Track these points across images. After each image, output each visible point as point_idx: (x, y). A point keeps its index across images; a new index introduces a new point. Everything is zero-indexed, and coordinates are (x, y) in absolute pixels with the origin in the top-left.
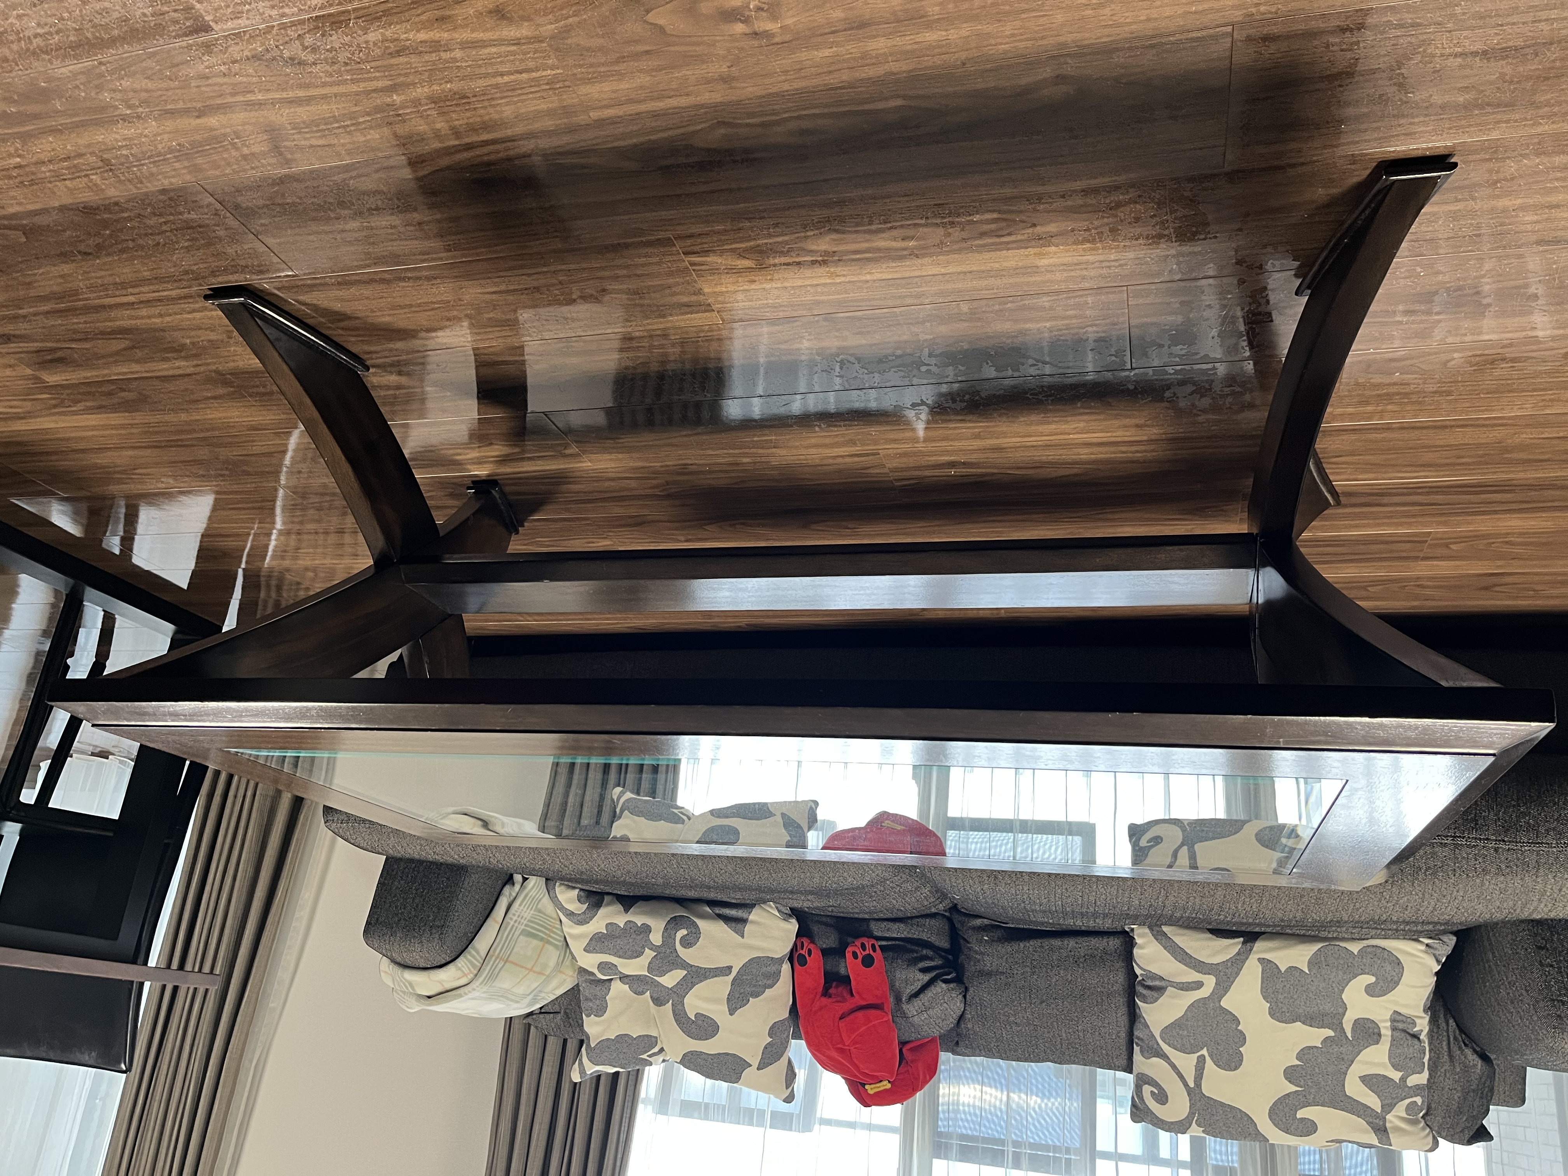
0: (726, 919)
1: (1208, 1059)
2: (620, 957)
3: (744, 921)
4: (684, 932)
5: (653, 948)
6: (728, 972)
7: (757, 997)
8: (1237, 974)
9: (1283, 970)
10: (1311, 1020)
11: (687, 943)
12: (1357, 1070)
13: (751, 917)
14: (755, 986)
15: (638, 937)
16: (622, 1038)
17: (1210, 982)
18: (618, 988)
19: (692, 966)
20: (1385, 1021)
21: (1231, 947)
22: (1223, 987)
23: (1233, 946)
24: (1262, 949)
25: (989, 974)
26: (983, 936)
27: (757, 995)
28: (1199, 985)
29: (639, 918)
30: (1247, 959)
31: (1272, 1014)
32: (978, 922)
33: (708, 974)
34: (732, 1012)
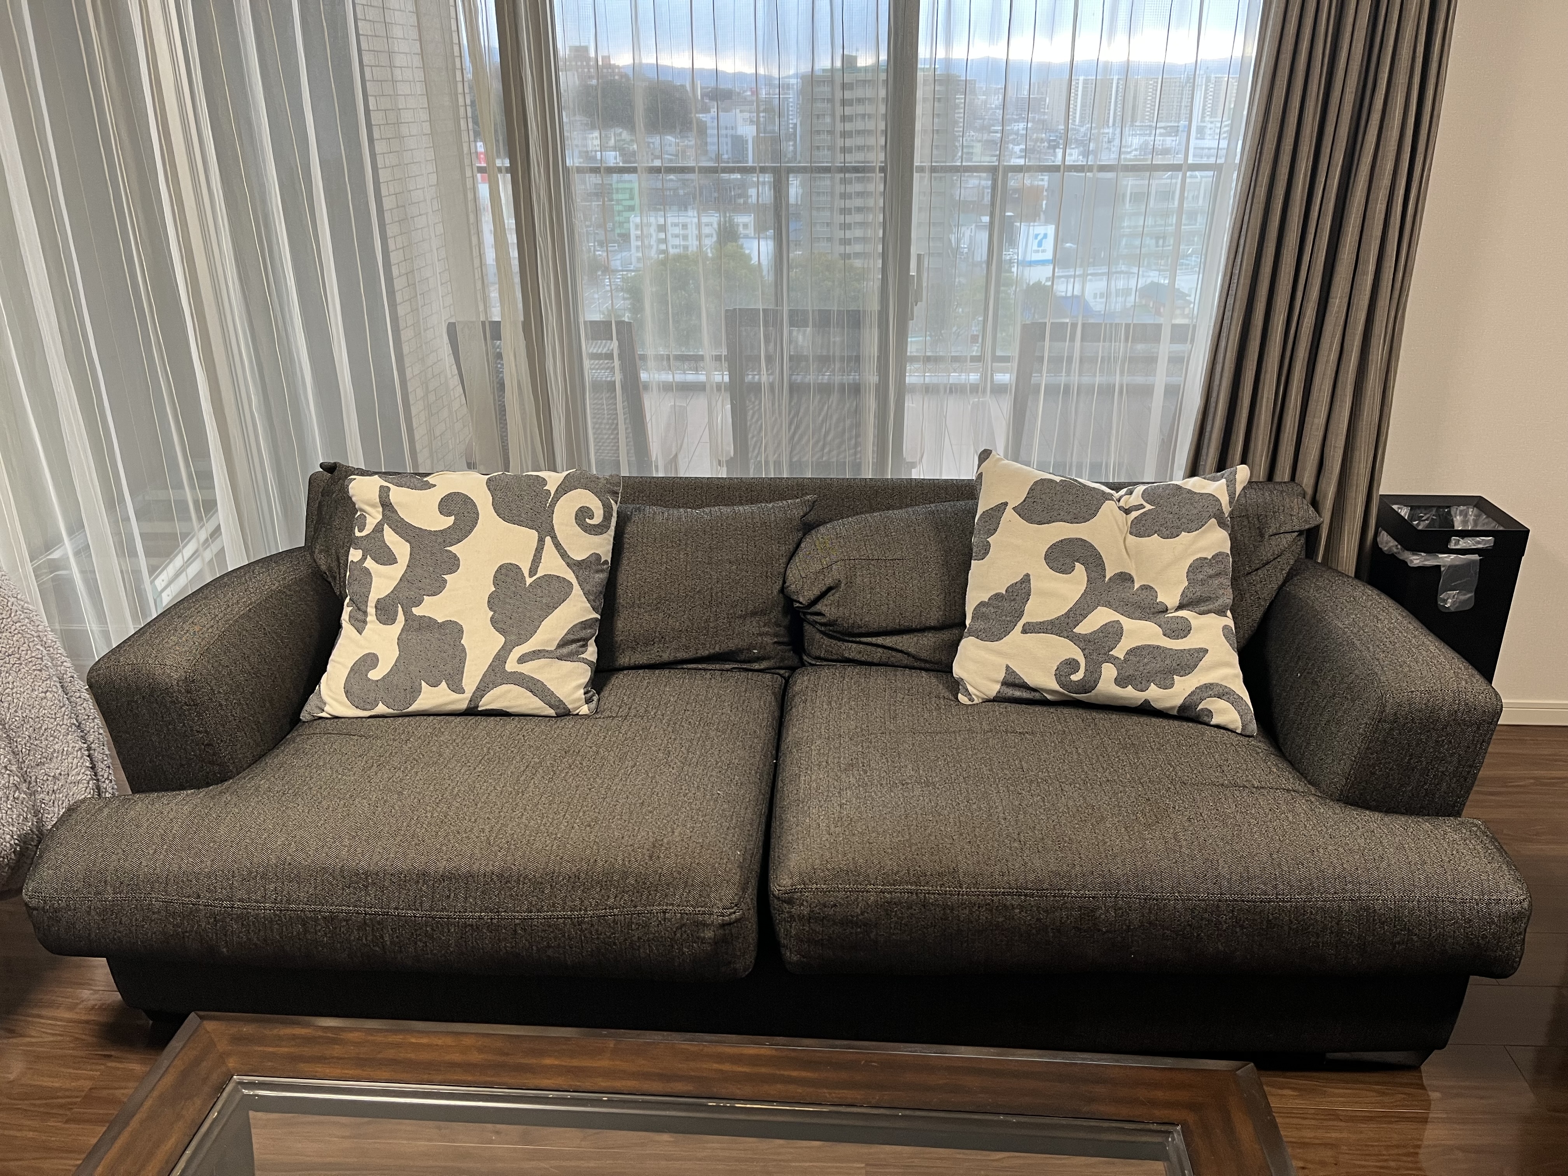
0: (1025, 686)
1: (526, 574)
2: (1158, 647)
3: (1005, 683)
4: (1076, 677)
5: (1113, 660)
6: (1027, 627)
7: (997, 595)
8: (484, 676)
9: (444, 683)
10: (427, 624)
11: (1071, 665)
12: (397, 571)
13: (997, 687)
14: (998, 607)
15: (1131, 672)
16: (1171, 533)
17: (511, 665)
18: (1170, 596)
19: (1067, 637)
20: (372, 622)
21: (490, 701)
22: (501, 658)
23: (488, 702)
24: (461, 702)
25: (754, 614)
26: (759, 653)
27: (997, 596)
28: (522, 660)
29: (1130, 694)
30: (474, 693)
31: (461, 631)
32: (764, 665)
33: (1049, 627)
34: (1026, 579)
